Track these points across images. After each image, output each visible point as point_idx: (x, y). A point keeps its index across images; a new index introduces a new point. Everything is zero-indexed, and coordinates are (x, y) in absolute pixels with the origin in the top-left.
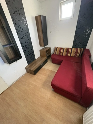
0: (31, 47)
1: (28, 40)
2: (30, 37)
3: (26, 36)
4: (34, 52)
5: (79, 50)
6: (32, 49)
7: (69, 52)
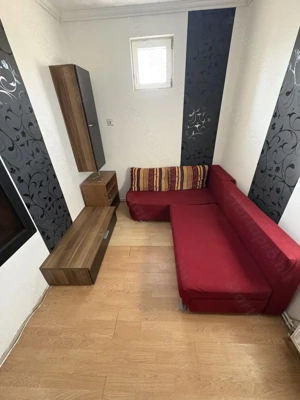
0: (51, 177)
1: (38, 151)
2: (41, 139)
3: (28, 137)
4: (62, 197)
5: (200, 168)
6: (56, 187)
7: (178, 180)
